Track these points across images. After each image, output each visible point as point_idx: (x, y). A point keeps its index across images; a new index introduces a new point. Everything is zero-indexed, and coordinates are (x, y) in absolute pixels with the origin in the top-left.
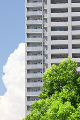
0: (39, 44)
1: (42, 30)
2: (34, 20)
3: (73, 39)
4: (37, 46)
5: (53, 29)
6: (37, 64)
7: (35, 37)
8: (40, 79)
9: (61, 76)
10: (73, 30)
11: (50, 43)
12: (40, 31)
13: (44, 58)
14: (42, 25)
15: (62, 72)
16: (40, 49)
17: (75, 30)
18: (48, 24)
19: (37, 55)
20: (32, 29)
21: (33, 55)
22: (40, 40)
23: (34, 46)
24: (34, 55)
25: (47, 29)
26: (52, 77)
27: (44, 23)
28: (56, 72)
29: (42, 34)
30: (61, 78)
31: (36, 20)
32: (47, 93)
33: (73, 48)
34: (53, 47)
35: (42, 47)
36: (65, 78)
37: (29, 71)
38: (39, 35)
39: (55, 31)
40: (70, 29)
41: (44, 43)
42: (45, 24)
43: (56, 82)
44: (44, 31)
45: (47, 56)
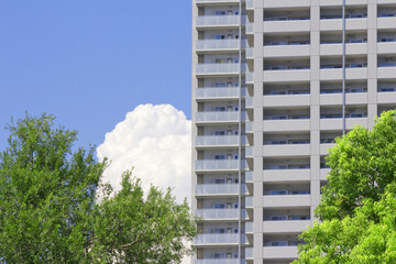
0: (229, 81)
1: (239, 40)
2: (217, 13)
3: (322, 67)
4: (223, 85)
5: (269, 39)
6: (222, 133)
7: (218, 61)
8: (230, 174)
9: (378, 156)
10: (322, 42)
11: (259, 77)
12: (233, 45)
13: (243, 118)
14: (237, 29)
15: (382, 146)
16: (233, 93)
17: (327, 42)
18: (254, 24)
19: (223, 109)
20: (212, 38)
21: (212, 110)
22: (233, 69)
23: (217, 85)
24: (217, 109)
25: (251, 38)
26: (353, 159)
27: (243, 21)
28: (364, 144)
29: (237, 53)
30: (379, 161)
31: (223, 13)
32: (338, 202)
33: (322, 91)
34: (269, 89)
35: (238, 89)
36: (389, 161)
37: (201, 153)
38: (230, 57)
39: (273, 44)
40: (315, 38)
41: (243, 77)
42: (248, 25)
43: (365, 173)
44: (243, 45)
45: (251, 112)
